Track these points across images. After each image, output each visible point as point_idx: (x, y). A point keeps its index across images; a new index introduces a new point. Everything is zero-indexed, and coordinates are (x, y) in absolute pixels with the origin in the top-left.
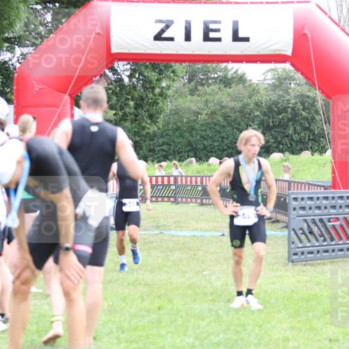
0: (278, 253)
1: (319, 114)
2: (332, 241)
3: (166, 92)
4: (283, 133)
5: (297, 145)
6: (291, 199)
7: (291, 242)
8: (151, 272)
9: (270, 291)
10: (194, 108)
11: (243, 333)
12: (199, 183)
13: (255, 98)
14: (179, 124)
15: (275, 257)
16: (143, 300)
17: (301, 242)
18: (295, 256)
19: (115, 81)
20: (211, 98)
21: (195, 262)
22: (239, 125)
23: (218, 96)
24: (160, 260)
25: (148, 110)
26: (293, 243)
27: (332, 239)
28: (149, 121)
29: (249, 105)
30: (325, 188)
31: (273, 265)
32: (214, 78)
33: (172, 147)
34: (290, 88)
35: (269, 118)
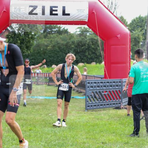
0: (81, 106)
1: (99, 47)
2: (104, 101)
3: (34, 36)
4: (84, 55)
5: (89, 60)
6: (87, 83)
7: (86, 101)
8: (27, 114)
9: (77, 122)
10: (46, 44)
11: (66, 140)
12: (48, 76)
13: (72, 40)
14: (39, 51)
15: (80, 108)
16: (23, 126)
17: (91, 101)
18: (88, 107)
19: (12, 32)
20: (53, 40)
21: (46, 110)
22: (65, 51)
23: (56, 39)
24: (30, 109)
25: (26, 45)
26: (88, 102)
27: (104, 100)
28: (26, 50)
29: (69, 42)
30: (101, 78)
31: (79, 111)
32: (54, 31)
33: (36, 61)
34: (87, 36)
35: (78, 48)
